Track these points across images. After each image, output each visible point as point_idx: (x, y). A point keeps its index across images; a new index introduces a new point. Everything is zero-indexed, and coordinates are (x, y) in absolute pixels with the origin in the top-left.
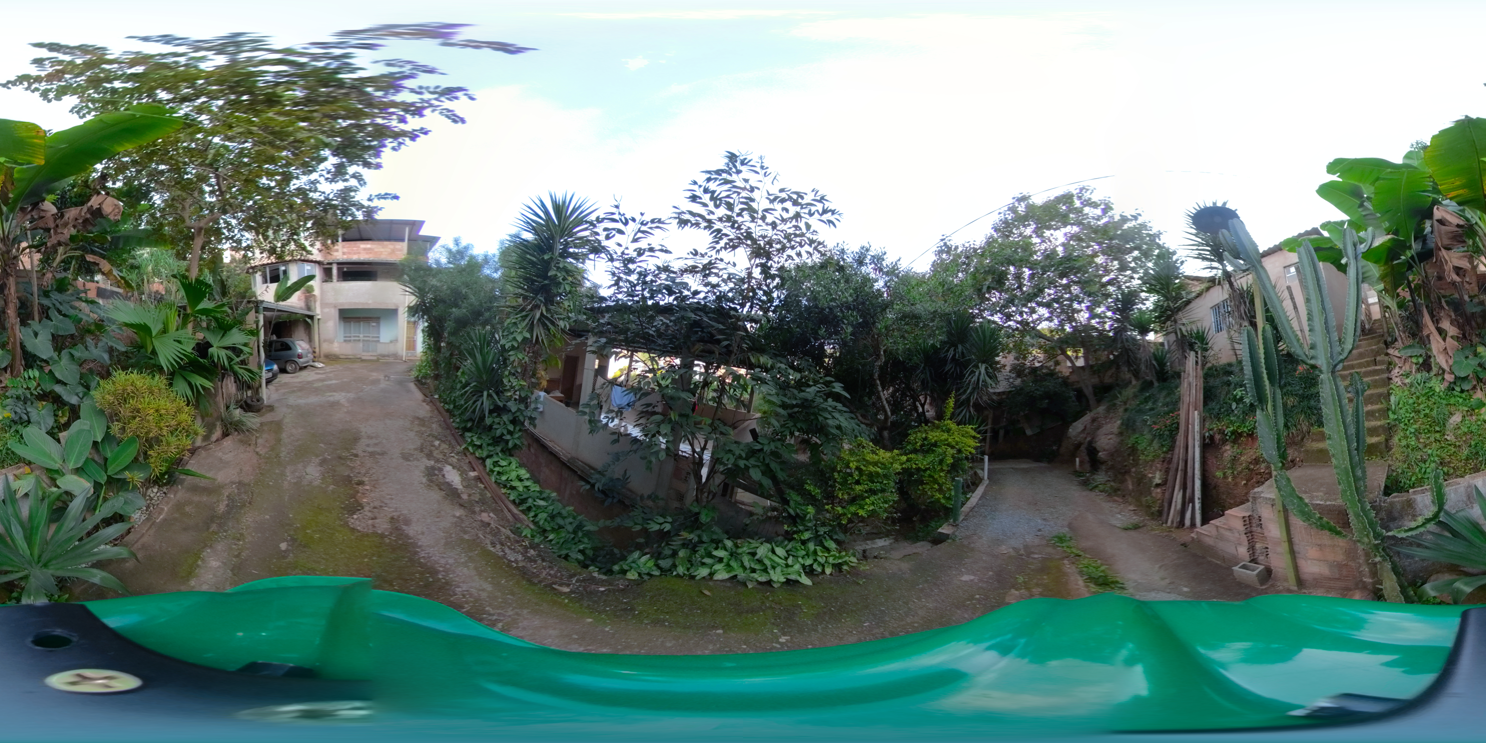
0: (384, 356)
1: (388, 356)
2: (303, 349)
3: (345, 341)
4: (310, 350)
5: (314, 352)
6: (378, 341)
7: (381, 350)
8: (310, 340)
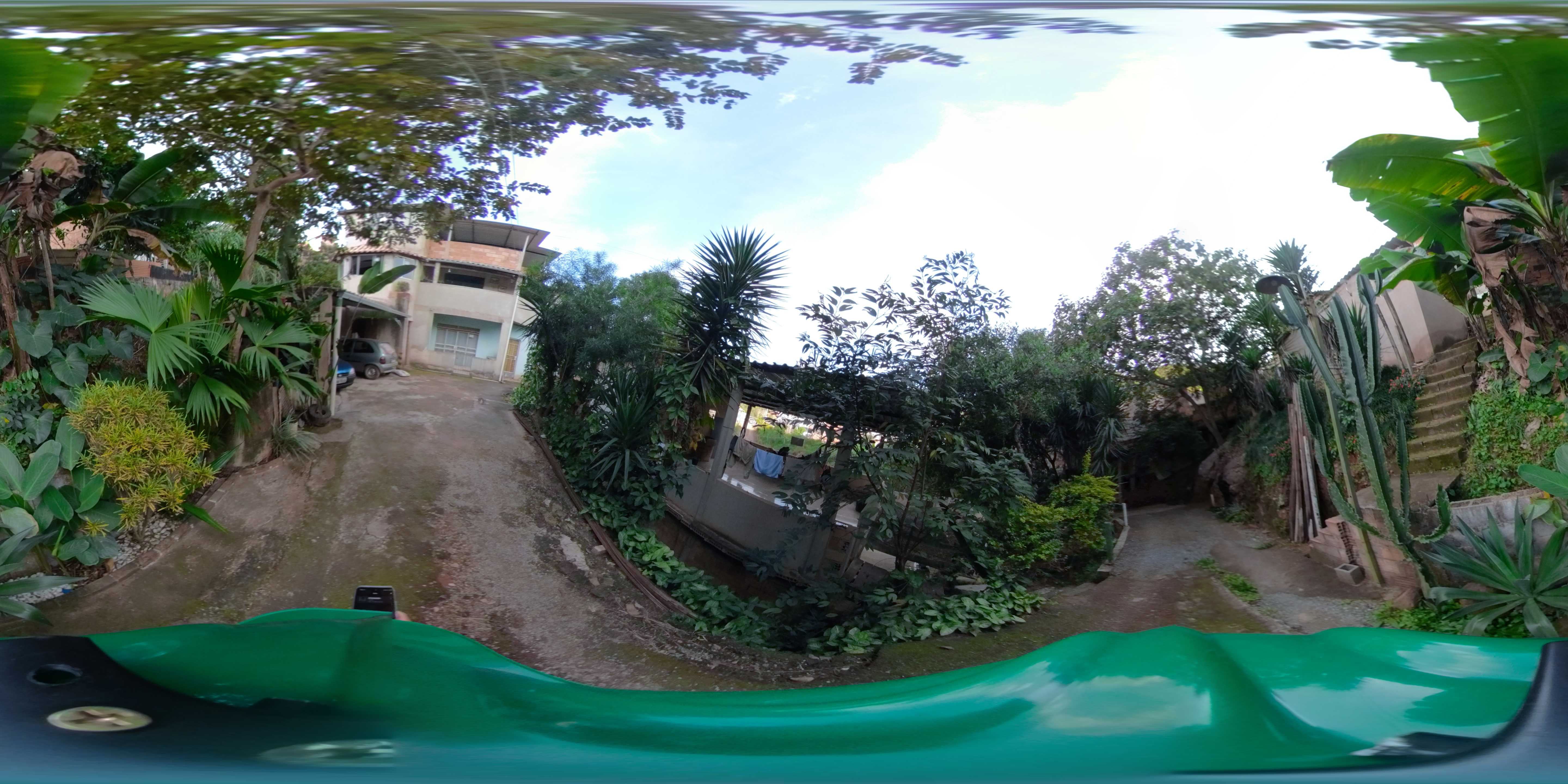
0: (478, 373)
1: (483, 374)
2: (387, 353)
3: (436, 350)
4: (396, 356)
5: (400, 358)
6: (474, 355)
7: (476, 365)
8: (397, 344)
